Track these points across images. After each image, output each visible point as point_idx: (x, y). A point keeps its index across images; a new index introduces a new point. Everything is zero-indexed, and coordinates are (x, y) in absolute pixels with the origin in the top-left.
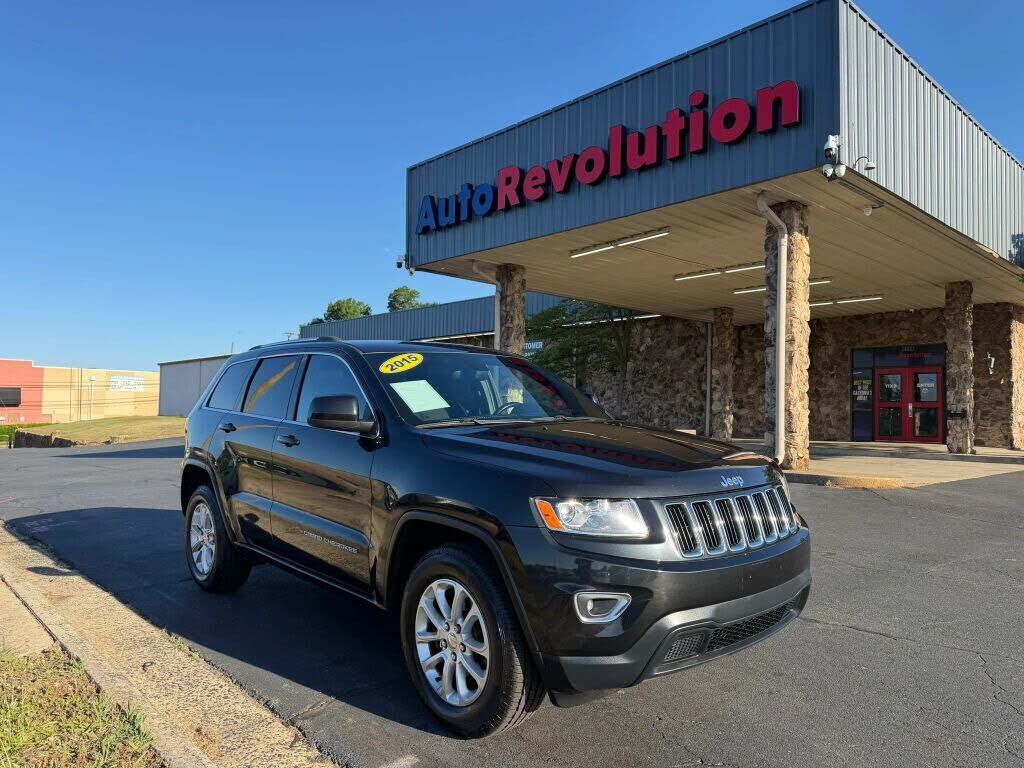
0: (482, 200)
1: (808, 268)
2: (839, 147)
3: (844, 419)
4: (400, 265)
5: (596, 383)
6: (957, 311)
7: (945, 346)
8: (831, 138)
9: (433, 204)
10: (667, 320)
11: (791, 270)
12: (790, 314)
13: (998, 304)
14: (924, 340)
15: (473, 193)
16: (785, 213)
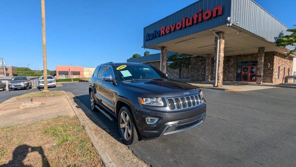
0: (158, 33)
1: (224, 46)
2: (230, 19)
3: (235, 77)
4: (142, 47)
5: (183, 70)
6: (261, 54)
7: (257, 61)
8: (228, 17)
9: (148, 35)
10: (198, 57)
11: (220, 46)
12: (219, 55)
13: (272, 52)
14: (254, 60)
15: (156, 32)
16: (219, 34)
